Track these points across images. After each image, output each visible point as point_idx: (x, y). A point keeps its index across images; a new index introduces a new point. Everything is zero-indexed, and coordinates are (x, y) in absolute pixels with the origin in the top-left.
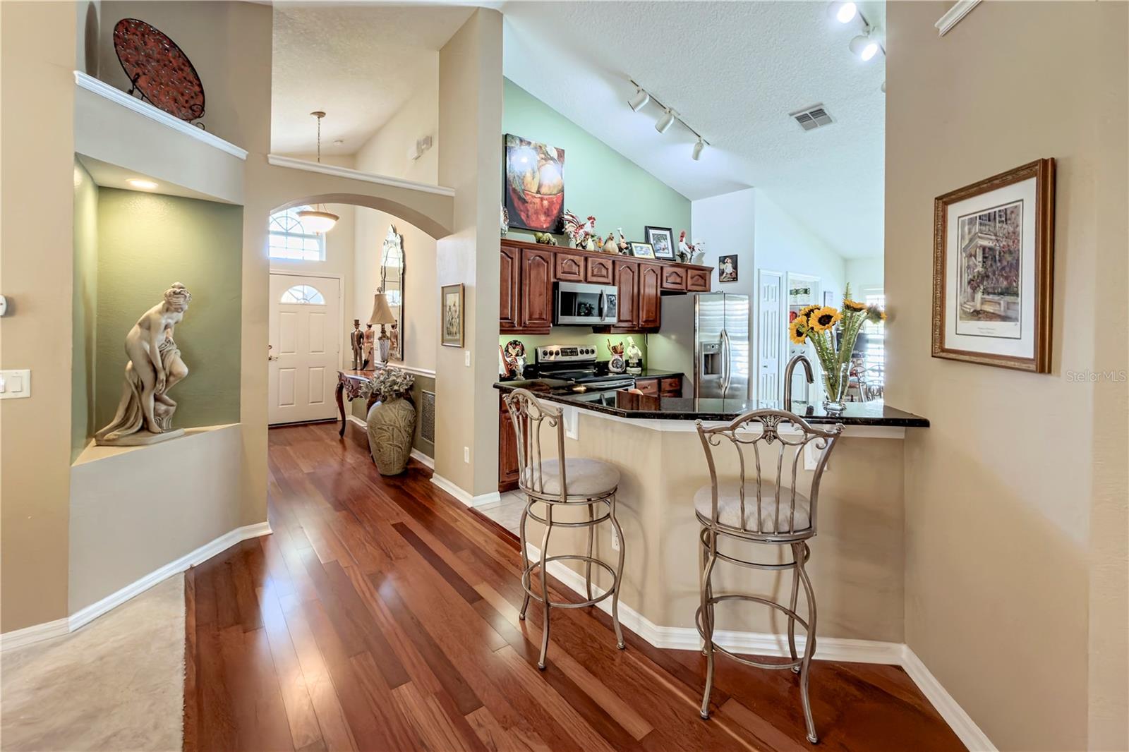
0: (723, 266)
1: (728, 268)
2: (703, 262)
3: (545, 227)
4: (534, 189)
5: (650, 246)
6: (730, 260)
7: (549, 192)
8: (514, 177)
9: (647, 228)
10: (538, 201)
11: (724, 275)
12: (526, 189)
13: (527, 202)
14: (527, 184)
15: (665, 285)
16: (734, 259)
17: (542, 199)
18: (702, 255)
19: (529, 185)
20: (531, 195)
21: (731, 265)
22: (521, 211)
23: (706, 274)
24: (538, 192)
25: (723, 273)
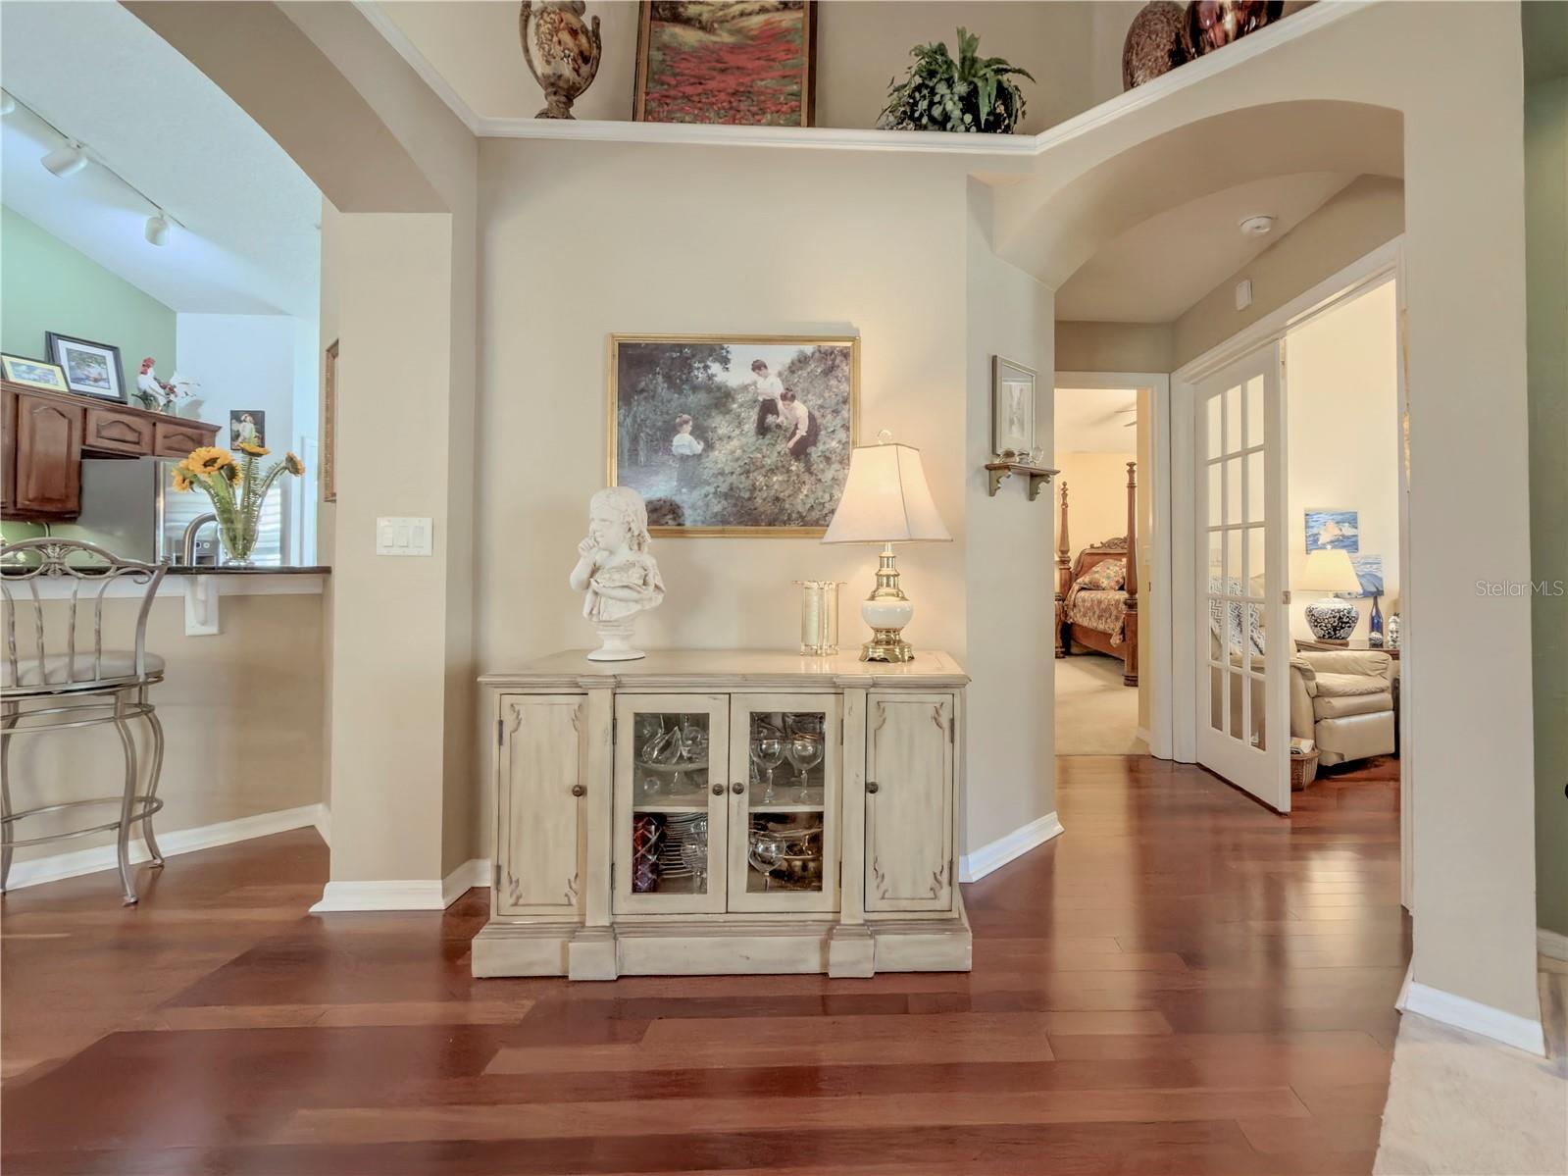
0: (237, 426)
1: (248, 429)
2: (199, 416)
5: (57, 369)
6: (249, 418)
9: (51, 339)
11: (240, 440)
15: (92, 440)
16: (258, 419)
18: (197, 404)
21: (252, 426)
23: (201, 435)
25: (238, 437)
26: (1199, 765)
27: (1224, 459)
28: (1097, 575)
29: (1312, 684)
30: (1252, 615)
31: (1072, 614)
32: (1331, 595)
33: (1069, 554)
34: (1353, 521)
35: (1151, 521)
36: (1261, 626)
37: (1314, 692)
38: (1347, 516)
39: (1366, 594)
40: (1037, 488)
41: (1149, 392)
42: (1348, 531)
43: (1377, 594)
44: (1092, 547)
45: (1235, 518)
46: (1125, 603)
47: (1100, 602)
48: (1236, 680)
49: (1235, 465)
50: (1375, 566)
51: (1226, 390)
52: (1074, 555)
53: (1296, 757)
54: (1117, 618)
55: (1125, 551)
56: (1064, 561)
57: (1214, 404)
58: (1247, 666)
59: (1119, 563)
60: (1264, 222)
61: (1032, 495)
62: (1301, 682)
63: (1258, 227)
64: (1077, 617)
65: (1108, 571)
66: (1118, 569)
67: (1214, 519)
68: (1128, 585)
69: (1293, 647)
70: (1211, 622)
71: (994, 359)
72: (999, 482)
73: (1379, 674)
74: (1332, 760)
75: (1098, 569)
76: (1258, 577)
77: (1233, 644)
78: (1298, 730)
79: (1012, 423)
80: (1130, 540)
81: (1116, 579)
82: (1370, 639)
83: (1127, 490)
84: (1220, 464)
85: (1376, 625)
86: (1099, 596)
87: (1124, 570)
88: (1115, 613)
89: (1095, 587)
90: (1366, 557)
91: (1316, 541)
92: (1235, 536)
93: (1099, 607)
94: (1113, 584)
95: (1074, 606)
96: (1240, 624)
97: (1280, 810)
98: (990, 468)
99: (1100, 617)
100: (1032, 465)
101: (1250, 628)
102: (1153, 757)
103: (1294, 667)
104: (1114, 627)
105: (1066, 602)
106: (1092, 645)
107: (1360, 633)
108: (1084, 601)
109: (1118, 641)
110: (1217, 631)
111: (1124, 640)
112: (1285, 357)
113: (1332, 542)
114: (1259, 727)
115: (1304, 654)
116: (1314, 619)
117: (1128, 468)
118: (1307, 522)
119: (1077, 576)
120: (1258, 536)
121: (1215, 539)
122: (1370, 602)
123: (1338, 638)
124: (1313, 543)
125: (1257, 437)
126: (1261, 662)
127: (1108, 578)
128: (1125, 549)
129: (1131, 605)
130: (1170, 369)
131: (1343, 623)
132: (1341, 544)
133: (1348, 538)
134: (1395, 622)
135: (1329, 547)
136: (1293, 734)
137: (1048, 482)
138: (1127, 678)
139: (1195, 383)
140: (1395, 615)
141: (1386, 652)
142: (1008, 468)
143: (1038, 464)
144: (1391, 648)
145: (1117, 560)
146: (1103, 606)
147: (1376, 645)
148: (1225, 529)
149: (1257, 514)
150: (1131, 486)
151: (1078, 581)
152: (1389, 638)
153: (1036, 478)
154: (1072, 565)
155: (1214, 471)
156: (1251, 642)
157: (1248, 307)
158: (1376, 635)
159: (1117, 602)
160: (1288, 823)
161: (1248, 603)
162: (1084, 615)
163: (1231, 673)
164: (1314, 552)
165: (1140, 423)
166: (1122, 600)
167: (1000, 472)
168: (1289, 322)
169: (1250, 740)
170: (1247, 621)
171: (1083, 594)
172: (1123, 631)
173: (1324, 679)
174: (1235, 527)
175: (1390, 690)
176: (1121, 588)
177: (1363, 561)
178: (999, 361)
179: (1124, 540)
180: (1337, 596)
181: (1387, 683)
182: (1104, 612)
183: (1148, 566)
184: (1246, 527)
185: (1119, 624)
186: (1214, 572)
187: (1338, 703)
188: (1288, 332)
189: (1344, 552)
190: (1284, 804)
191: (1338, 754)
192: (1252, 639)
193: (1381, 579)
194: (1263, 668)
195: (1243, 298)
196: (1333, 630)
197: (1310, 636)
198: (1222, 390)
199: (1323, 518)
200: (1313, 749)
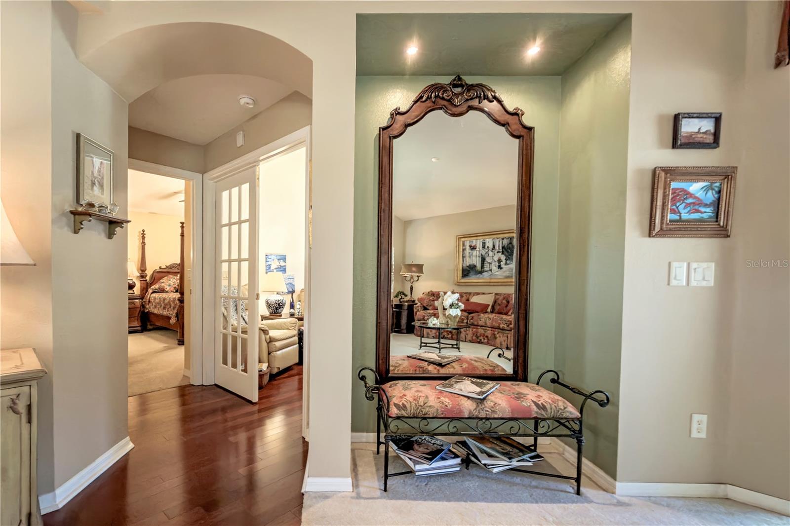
26: (216, 385)
27: (230, 224)
28: (163, 284)
29: (268, 337)
30: (242, 305)
31: (148, 306)
32: (276, 293)
33: (146, 272)
34: (284, 258)
35: (192, 255)
36: (246, 310)
37: (268, 341)
38: (282, 257)
39: (289, 292)
40: (114, 231)
41: (191, 182)
42: (282, 264)
43: (292, 292)
44: (160, 268)
45: (235, 256)
46: (179, 300)
47: (164, 299)
48: (235, 339)
49: (235, 228)
50: (292, 280)
51: (231, 189)
52: (149, 273)
53: (261, 373)
54: (174, 308)
55: (179, 271)
56: (143, 276)
57: (225, 194)
58: (240, 331)
59: (176, 277)
60: (250, 101)
61: (110, 235)
62: (263, 336)
63: (248, 103)
64: (151, 308)
65: (170, 282)
66: (175, 280)
67: (225, 256)
68: (180, 290)
69: (260, 318)
70: (223, 309)
71: (78, 136)
72: (82, 224)
73: (294, 328)
74: (275, 371)
75: (164, 281)
76: (245, 285)
77: (233, 321)
78: (261, 359)
79: (93, 184)
80: (182, 264)
81: (174, 286)
82: (290, 313)
83: (180, 237)
84: (228, 227)
85: (292, 306)
86: (164, 296)
87: (178, 281)
88: (173, 305)
89: (162, 291)
90: (289, 276)
91: (270, 268)
92: (235, 265)
93: (164, 302)
94: (172, 289)
95: (149, 302)
96: (236, 310)
97: (253, 401)
98: (74, 213)
99: (164, 308)
100: (110, 215)
101: (241, 311)
102: (193, 385)
103: (260, 329)
104: (172, 313)
105: (144, 300)
106: (159, 324)
107: (286, 310)
108: (155, 299)
109: (174, 321)
110: (226, 314)
111: (178, 320)
112: (259, 175)
113: (276, 268)
114: (245, 361)
115: (265, 322)
116: (269, 305)
117: (181, 225)
118: (266, 259)
119: (152, 284)
120: (245, 266)
121: (225, 266)
122: (290, 295)
123: (278, 313)
124: (268, 269)
125: (245, 215)
126: (246, 328)
127: (169, 285)
128: (179, 270)
129: (181, 301)
130: (203, 172)
131: (280, 306)
132: (280, 270)
133: (282, 267)
134: (299, 304)
135: (275, 271)
136: (260, 362)
137: (122, 227)
138: (179, 341)
139: (216, 182)
140: (299, 301)
141: (296, 318)
142: (90, 215)
143: (116, 215)
144: (297, 316)
145: (174, 275)
146: (166, 301)
147: (292, 315)
148: (230, 261)
149: (245, 254)
150: (182, 235)
151: (152, 287)
152: (297, 312)
153: (113, 225)
154: (148, 278)
155: (225, 230)
156: (241, 319)
157: (242, 145)
158: (292, 311)
159: (174, 299)
160: (256, 408)
161: (240, 299)
162: (155, 307)
163: (232, 336)
164: (269, 273)
165: (186, 201)
166: (177, 298)
167: (82, 217)
168: (262, 158)
169: (241, 368)
170: (240, 307)
171: (154, 295)
172: (177, 316)
173: (273, 333)
174: (235, 261)
175: (297, 335)
176: (177, 291)
177: (288, 277)
178: (82, 139)
179: (179, 265)
180: (277, 294)
181: (296, 332)
182: (166, 305)
183: (190, 280)
184: (239, 261)
185: (176, 311)
186: (225, 283)
187: (278, 344)
188: (261, 163)
189: (281, 273)
190: (255, 398)
191: (277, 368)
192: (242, 316)
193: (294, 285)
194: (247, 331)
195: (240, 141)
196: (276, 310)
197: (267, 313)
198: (230, 188)
199: (273, 257)
200: (268, 368)
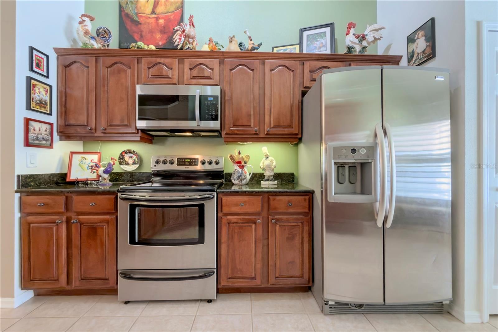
1: (422, 44)
3: (160, 44)
4: (149, 9)
6: (423, 33)
7: (166, 11)
8: (127, 3)
9: (301, 32)
10: (153, 21)
11: (414, 58)
12: (140, 12)
13: (141, 24)
14: (140, 8)
15: (307, 83)
17: (157, 19)
19: (142, 8)
20: (144, 17)
21: (425, 39)
22: (134, 32)
24: (153, 12)
25: (412, 56)
